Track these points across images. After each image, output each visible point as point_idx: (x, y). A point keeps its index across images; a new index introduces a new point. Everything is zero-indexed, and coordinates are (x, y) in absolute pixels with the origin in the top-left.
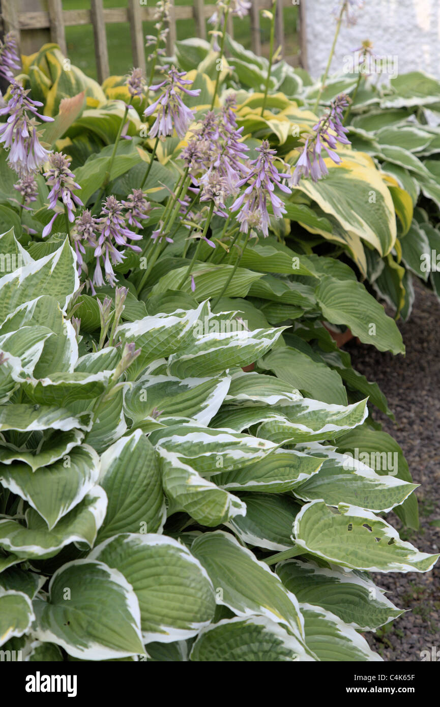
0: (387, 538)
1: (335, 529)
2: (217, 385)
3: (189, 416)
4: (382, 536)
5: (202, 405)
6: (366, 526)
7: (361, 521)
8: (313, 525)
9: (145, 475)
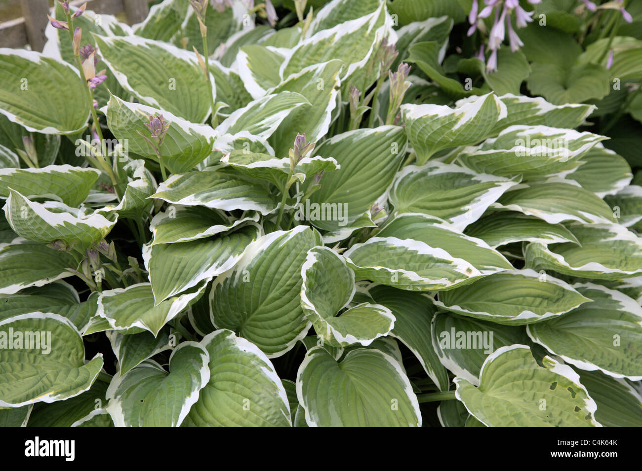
0: (586, 411)
1: (533, 383)
2: (489, 189)
3: (444, 218)
4: (582, 407)
5: (462, 208)
6: (570, 389)
7: (566, 383)
8: (505, 371)
9: (290, 275)
